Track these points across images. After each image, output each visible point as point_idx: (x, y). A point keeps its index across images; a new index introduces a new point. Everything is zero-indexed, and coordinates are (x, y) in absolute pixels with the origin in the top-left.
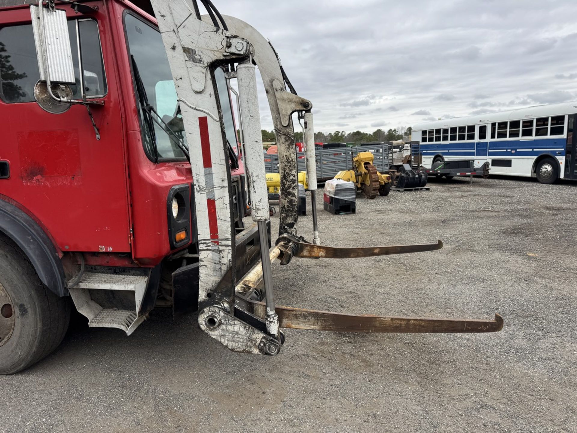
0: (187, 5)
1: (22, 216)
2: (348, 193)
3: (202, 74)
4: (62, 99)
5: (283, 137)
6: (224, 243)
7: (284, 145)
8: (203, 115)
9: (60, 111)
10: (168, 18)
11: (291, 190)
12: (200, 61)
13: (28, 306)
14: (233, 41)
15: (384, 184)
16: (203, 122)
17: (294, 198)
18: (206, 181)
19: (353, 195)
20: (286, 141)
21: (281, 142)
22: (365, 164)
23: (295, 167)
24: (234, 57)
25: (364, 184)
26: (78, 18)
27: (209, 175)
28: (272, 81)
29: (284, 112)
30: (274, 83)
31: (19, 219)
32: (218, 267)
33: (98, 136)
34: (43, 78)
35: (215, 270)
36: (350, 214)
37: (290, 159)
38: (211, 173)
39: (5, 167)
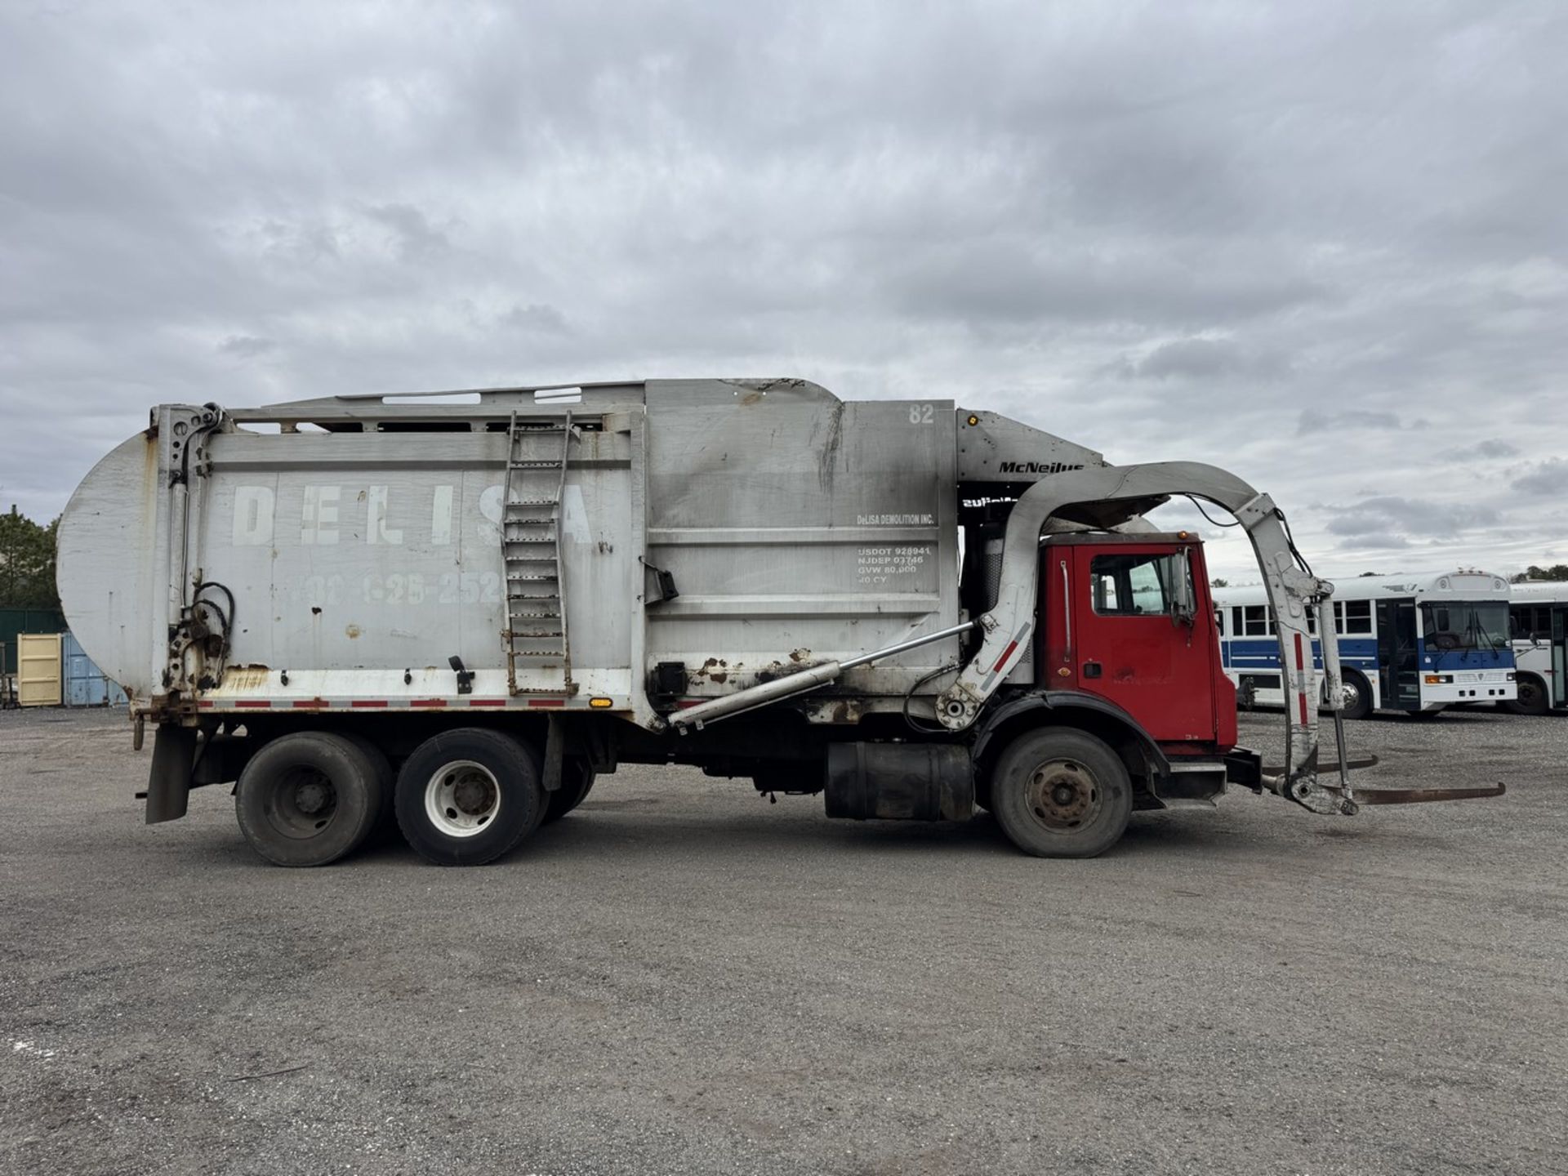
3: (1299, 605)
6: (1312, 727)
8: (1298, 632)
10: (1274, 566)
13: (1123, 788)
27: (1301, 676)
32: (1306, 746)
35: (1304, 749)
38: (1303, 674)
39: (1097, 668)
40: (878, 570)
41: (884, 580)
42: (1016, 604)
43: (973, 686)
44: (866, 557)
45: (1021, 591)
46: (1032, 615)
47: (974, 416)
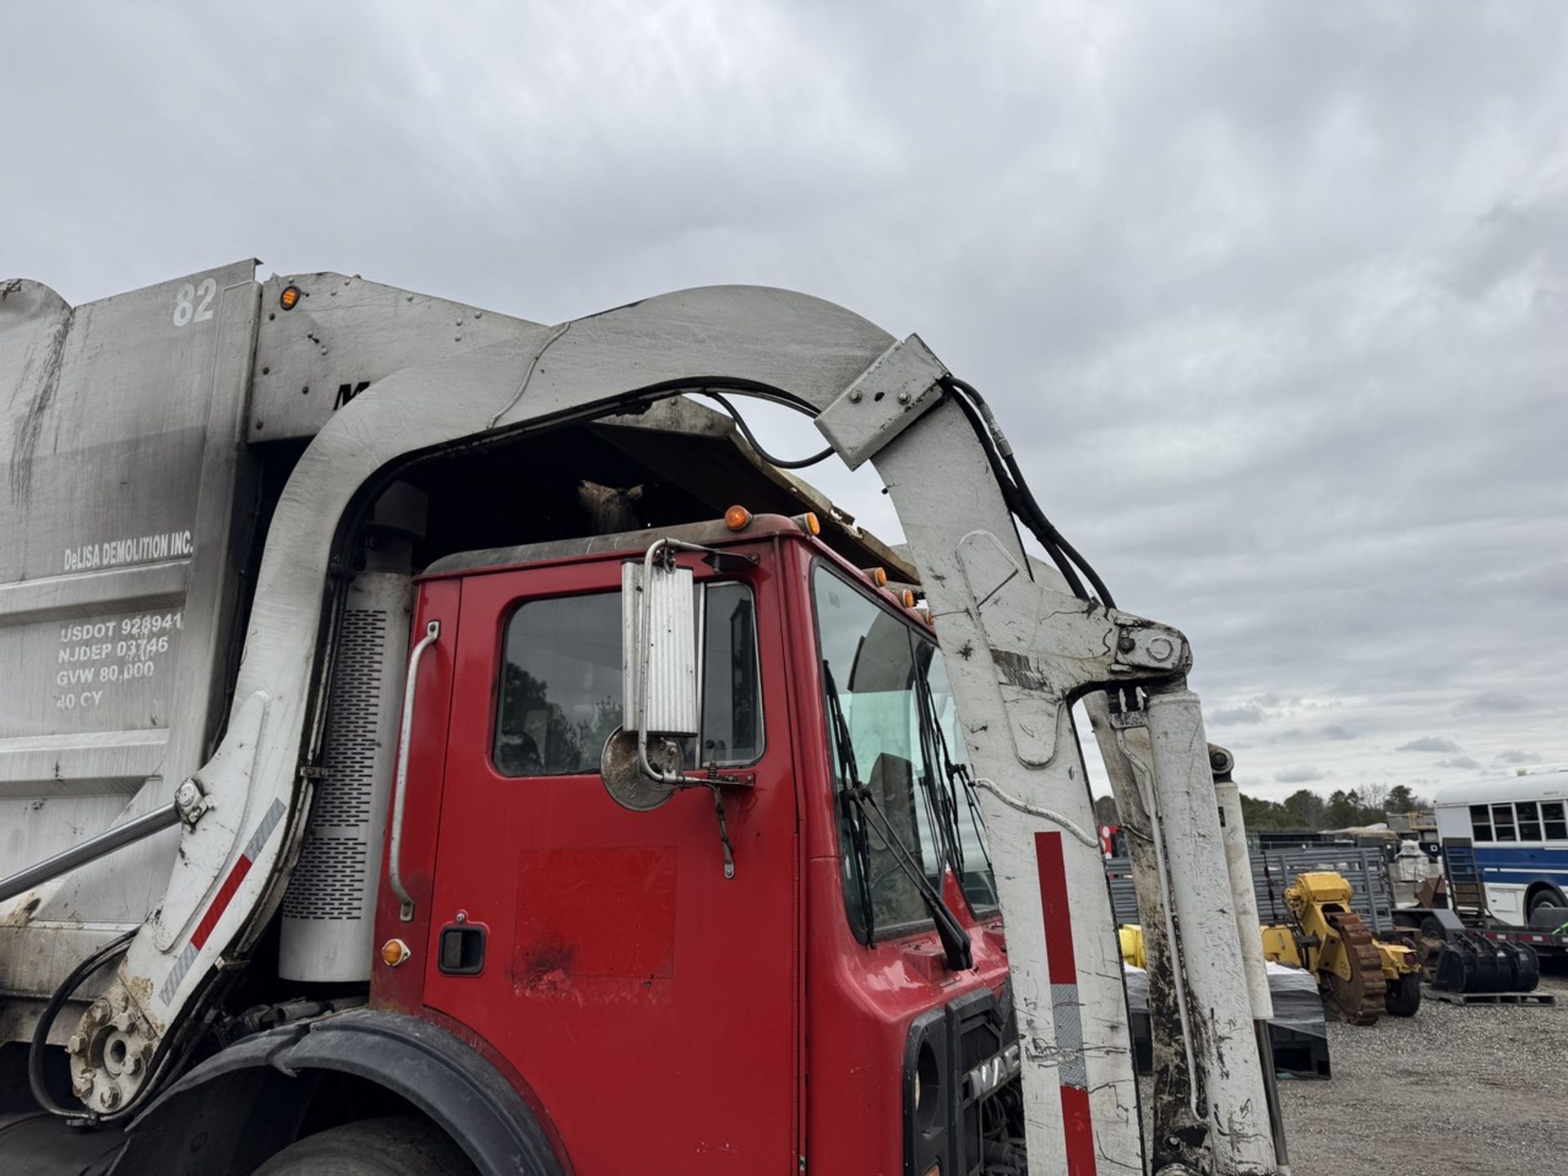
0: (1006, 552)
1: (499, 1089)
2: (1301, 1009)
3: (1045, 717)
4: (667, 776)
8: (1049, 827)
9: (650, 802)
10: (954, 582)
12: (1042, 685)
14: (1140, 637)
15: (1396, 976)
16: (1049, 849)
18: (1058, 1027)
19: (1316, 1014)
21: (1144, 862)
22: (1325, 909)
24: (1141, 675)
25: (1331, 974)
27: (1067, 1008)
31: (494, 1098)
33: (729, 869)
34: (629, 726)
36: (1312, 1078)
38: (1074, 1003)
39: (471, 941)
40: (87, 675)
41: (97, 697)
42: (258, 745)
43: (146, 985)
44: (72, 645)
45: (275, 709)
46: (292, 778)
47: (292, 288)
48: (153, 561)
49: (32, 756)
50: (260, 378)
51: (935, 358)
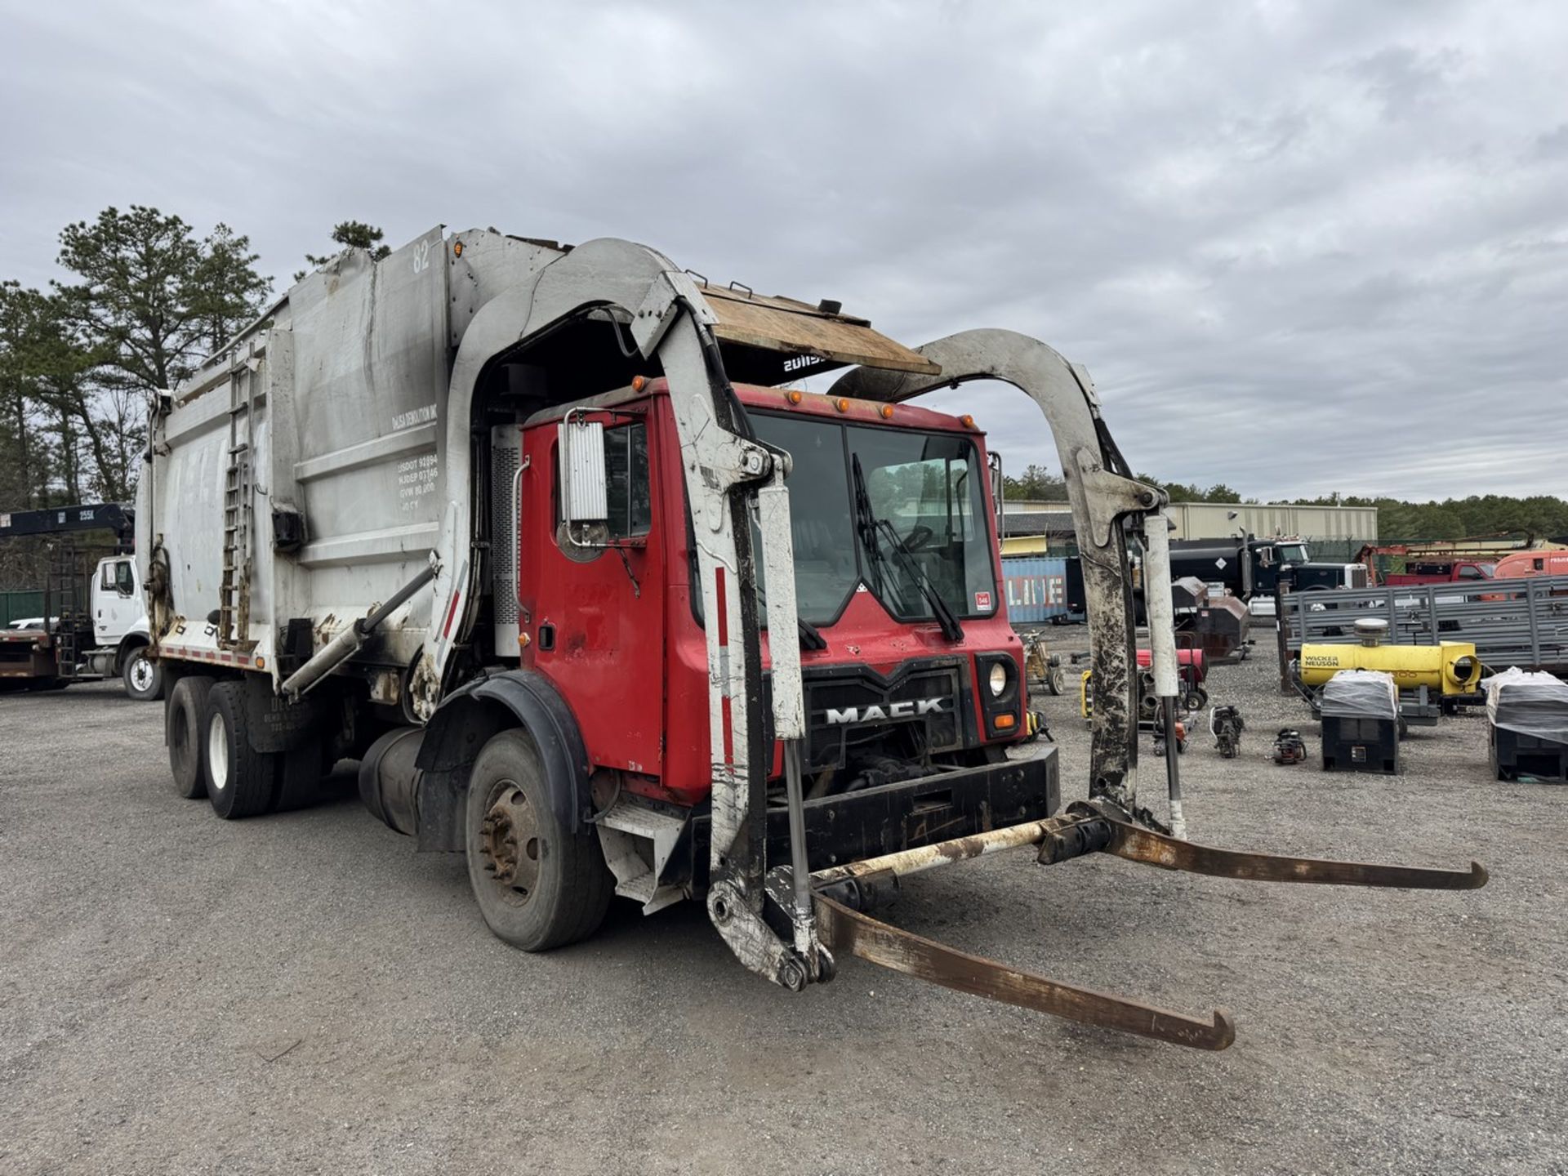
0: (706, 407)
3: (718, 504)
4: (584, 544)
5: (1097, 570)
6: (740, 772)
7: (1099, 589)
8: (720, 565)
10: (688, 426)
11: (1114, 694)
12: (718, 485)
14: (750, 456)
16: (720, 577)
17: (1120, 713)
18: (721, 668)
20: (1104, 579)
23: (1122, 641)
24: (751, 479)
26: (631, 423)
27: (724, 658)
28: (1075, 452)
29: (1099, 516)
30: (1080, 455)
32: (732, 813)
33: (637, 593)
35: (729, 819)
36: (1558, 783)
37: (1113, 621)
38: (727, 655)
39: (549, 633)
40: (410, 491)
41: (415, 504)
42: (455, 530)
43: (434, 660)
44: (403, 474)
45: (460, 511)
46: (468, 548)
47: (459, 243)
48: (425, 423)
49: (392, 539)
50: (453, 304)
51: (672, 287)
